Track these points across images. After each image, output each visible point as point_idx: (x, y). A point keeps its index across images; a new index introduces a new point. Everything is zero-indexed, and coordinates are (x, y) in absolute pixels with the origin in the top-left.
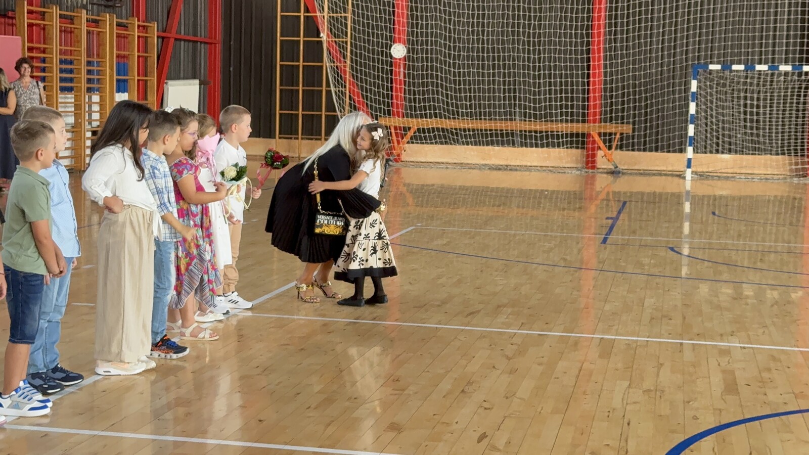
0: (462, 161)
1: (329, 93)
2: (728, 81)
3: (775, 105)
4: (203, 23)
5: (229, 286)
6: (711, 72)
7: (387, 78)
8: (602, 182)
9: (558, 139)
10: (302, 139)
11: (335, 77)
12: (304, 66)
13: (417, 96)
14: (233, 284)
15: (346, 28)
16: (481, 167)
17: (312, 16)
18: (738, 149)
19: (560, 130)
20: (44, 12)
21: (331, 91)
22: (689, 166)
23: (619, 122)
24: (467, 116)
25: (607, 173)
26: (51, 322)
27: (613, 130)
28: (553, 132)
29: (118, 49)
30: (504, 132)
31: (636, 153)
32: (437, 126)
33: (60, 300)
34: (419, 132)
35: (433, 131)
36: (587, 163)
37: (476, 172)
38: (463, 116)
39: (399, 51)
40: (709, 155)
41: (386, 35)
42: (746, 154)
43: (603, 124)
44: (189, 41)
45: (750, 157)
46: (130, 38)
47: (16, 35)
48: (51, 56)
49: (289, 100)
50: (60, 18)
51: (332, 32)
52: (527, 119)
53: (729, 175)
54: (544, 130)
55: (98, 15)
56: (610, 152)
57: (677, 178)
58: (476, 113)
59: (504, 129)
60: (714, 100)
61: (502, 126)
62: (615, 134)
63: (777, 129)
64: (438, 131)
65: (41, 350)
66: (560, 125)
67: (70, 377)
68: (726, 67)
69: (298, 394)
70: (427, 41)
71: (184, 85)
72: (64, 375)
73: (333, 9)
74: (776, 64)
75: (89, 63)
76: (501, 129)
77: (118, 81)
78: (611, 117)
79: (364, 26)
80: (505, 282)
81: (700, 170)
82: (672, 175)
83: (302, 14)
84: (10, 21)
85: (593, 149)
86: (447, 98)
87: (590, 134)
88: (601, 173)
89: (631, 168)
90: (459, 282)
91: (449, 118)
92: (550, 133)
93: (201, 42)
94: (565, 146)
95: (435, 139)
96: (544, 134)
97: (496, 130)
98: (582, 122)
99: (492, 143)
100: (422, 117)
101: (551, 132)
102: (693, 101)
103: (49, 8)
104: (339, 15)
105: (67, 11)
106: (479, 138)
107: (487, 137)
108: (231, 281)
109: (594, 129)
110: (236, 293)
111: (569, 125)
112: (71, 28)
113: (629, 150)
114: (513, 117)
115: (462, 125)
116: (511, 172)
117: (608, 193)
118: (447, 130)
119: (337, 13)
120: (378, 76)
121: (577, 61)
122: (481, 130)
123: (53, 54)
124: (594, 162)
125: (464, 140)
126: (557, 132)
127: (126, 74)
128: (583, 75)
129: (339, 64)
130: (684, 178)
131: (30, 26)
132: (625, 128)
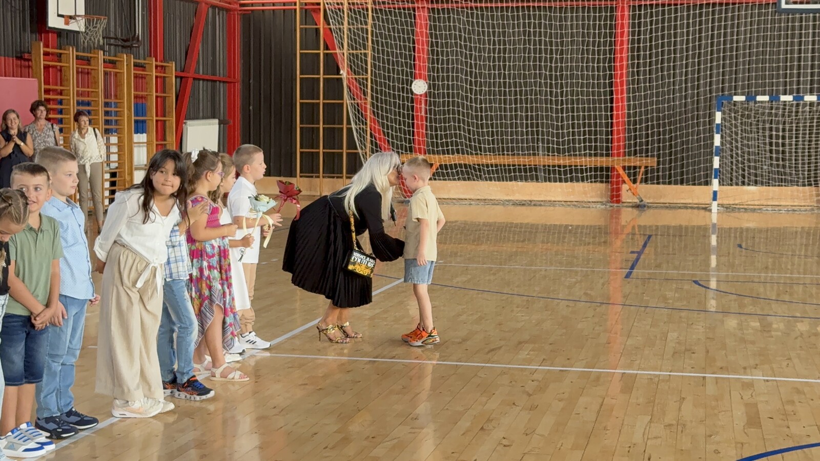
0: (486, 197)
1: (350, 130)
2: (753, 112)
3: (801, 136)
4: (221, 62)
5: (246, 325)
6: (735, 103)
7: (408, 115)
8: (627, 216)
9: (582, 173)
10: (323, 177)
11: (355, 114)
12: (324, 104)
13: (439, 132)
14: (250, 323)
15: (366, 64)
16: (505, 203)
17: (331, 53)
18: (764, 180)
19: (584, 164)
20: (61, 54)
21: (351, 128)
22: (715, 199)
23: (644, 155)
24: (490, 152)
25: (632, 207)
26: (65, 365)
27: (638, 164)
28: (577, 166)
29: (136, 89)
30: (528, 167)
31: (661, 186)
32: (460, 162)
33: (74, 342)
34: (442, 169)
35: (456, 168)
36: (612, 197)
37: (499, 208)
38: (485, 151)
39: (420, 87)
40: (734, 187)
41: (407, 71)
42: (772, 186)
43: (627, 157)
44: (207, 80)
45: (777, 189)
46: (147, 78)
47: (32, 77)
48: (68, 98)
49: (310, 138)
50: (77, 59)
51: (353, 69)
52: (550, 154)
53: (755, 207)
54: (568, 164)
55: (115, 56)
56: (635, 186)
57: (703, 211)
58: (498, 148)
59: (527, 164)
60: (739, 132)
61: (525, 161)
62: (640, 167)
63: (803, 160)
64: (461, 167)
65: (54, 394)
66: (583, 159)
67: (85, 421)
68: (751, 98)
69: (316, 434)
70: (448, 76)
71: (203, 125)
72: (79, 419)
73: (352, 45)
74: (802, 95)
75: (107, 104)
76: (524, 164)
77: (136, 122)
78: (635, 151)
79: (384, 63)
80: (528, 318)
81: (725, 202)
82: (698, 208)
83: (322, 52)
84: (27, 63)
85: (618, 183)
86: (469, 134)
87: (614, 168)
88: (627, 207)
89: (657, 202)
90: (481, 318)
91: (472, 154)
92: (573, 167)
93: (220, 81)
94: (589, 181)
95: (458, 175)
96: (568, 168)
97: (519, 165)
98: (606, 156)
99: (516, 179)
100: (444, 153)
101: (575, 166)
102: (717, 133)
103: (65, 50)
104: (359, 52)
105: (83, 52)
106: (502, 173)
107: (510, 173)
108: (248, 321)
109: (618, 163)
110: (253, 333)
111: (593, 159)
112: (88, 69)
113: (654, 183)
114: (537, 152)
115: (484, 161)
116: (535, 207)
117: (633, 227)
118: (470, 166)
119: (356, 49)
120: (399, 112)
121: (599, 94)
122: (504, 166)
123: (70, 96)
124: (618, 196)
125: (487, 175)
126: (580, 166)
127: (144, 114)
128: (606, 108)
129: (359, 101)
130: (710, 211)
131: (47, 68)
132: (649, 161)
